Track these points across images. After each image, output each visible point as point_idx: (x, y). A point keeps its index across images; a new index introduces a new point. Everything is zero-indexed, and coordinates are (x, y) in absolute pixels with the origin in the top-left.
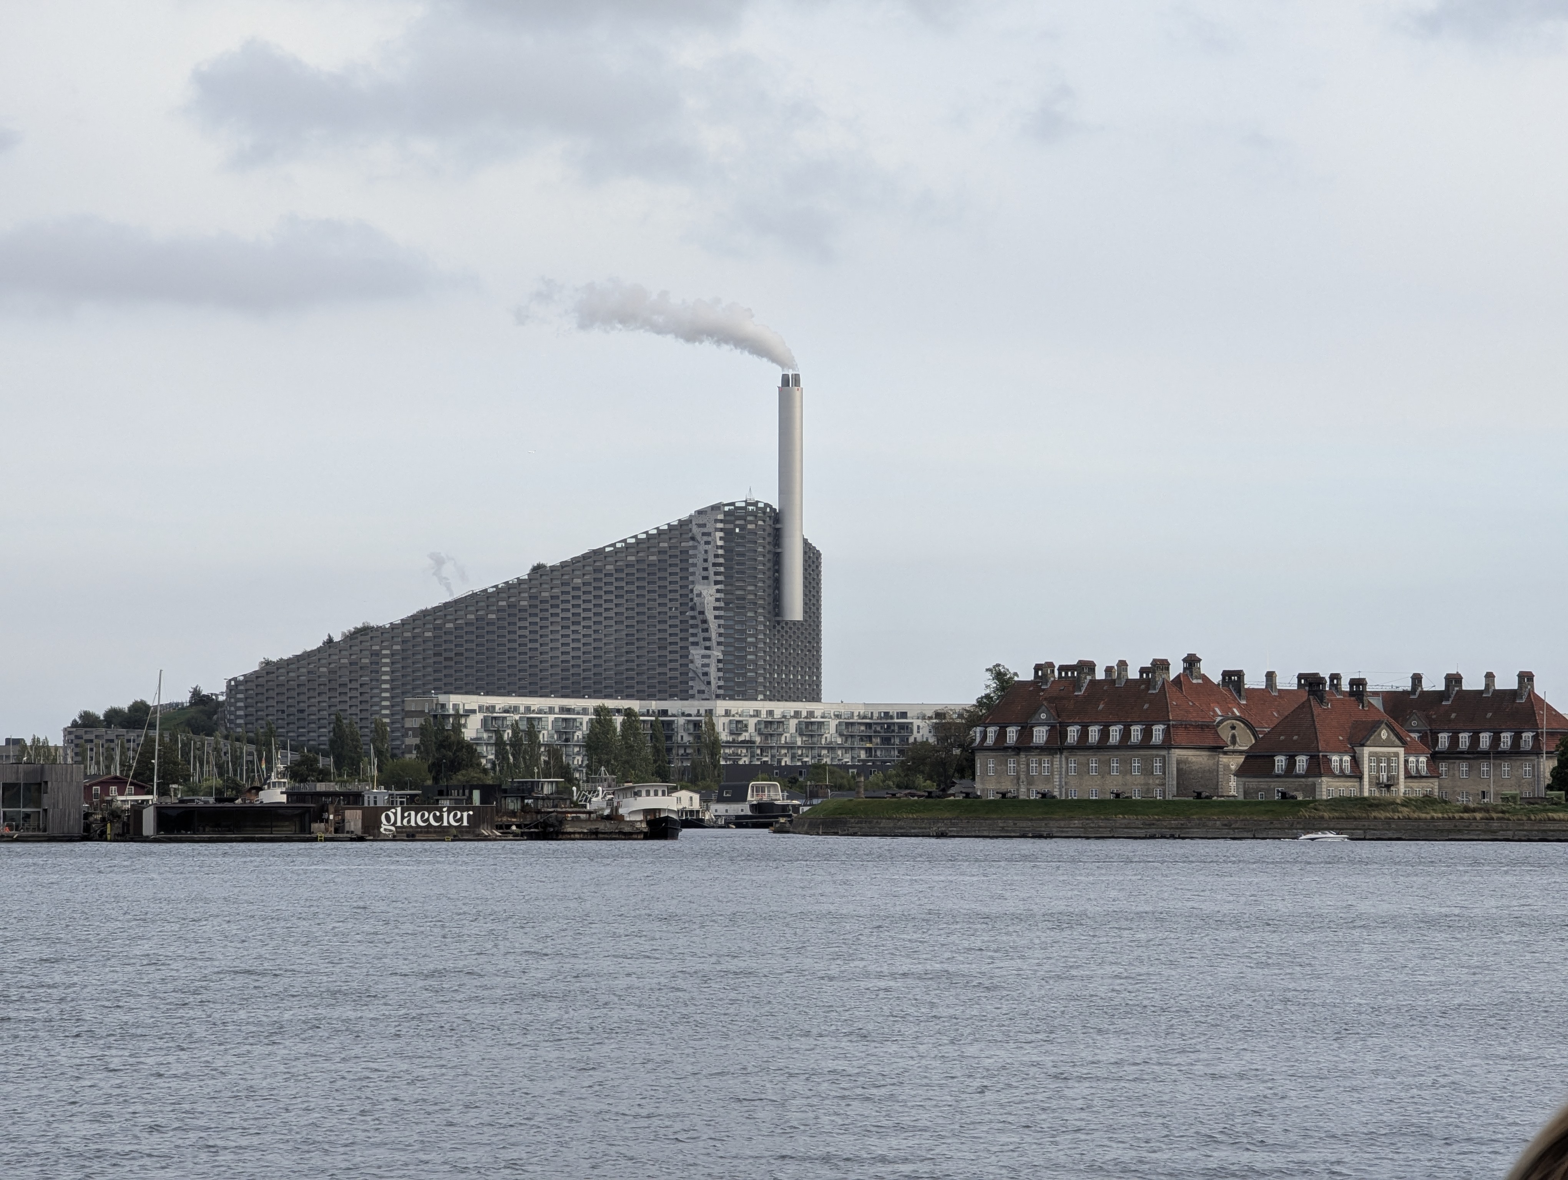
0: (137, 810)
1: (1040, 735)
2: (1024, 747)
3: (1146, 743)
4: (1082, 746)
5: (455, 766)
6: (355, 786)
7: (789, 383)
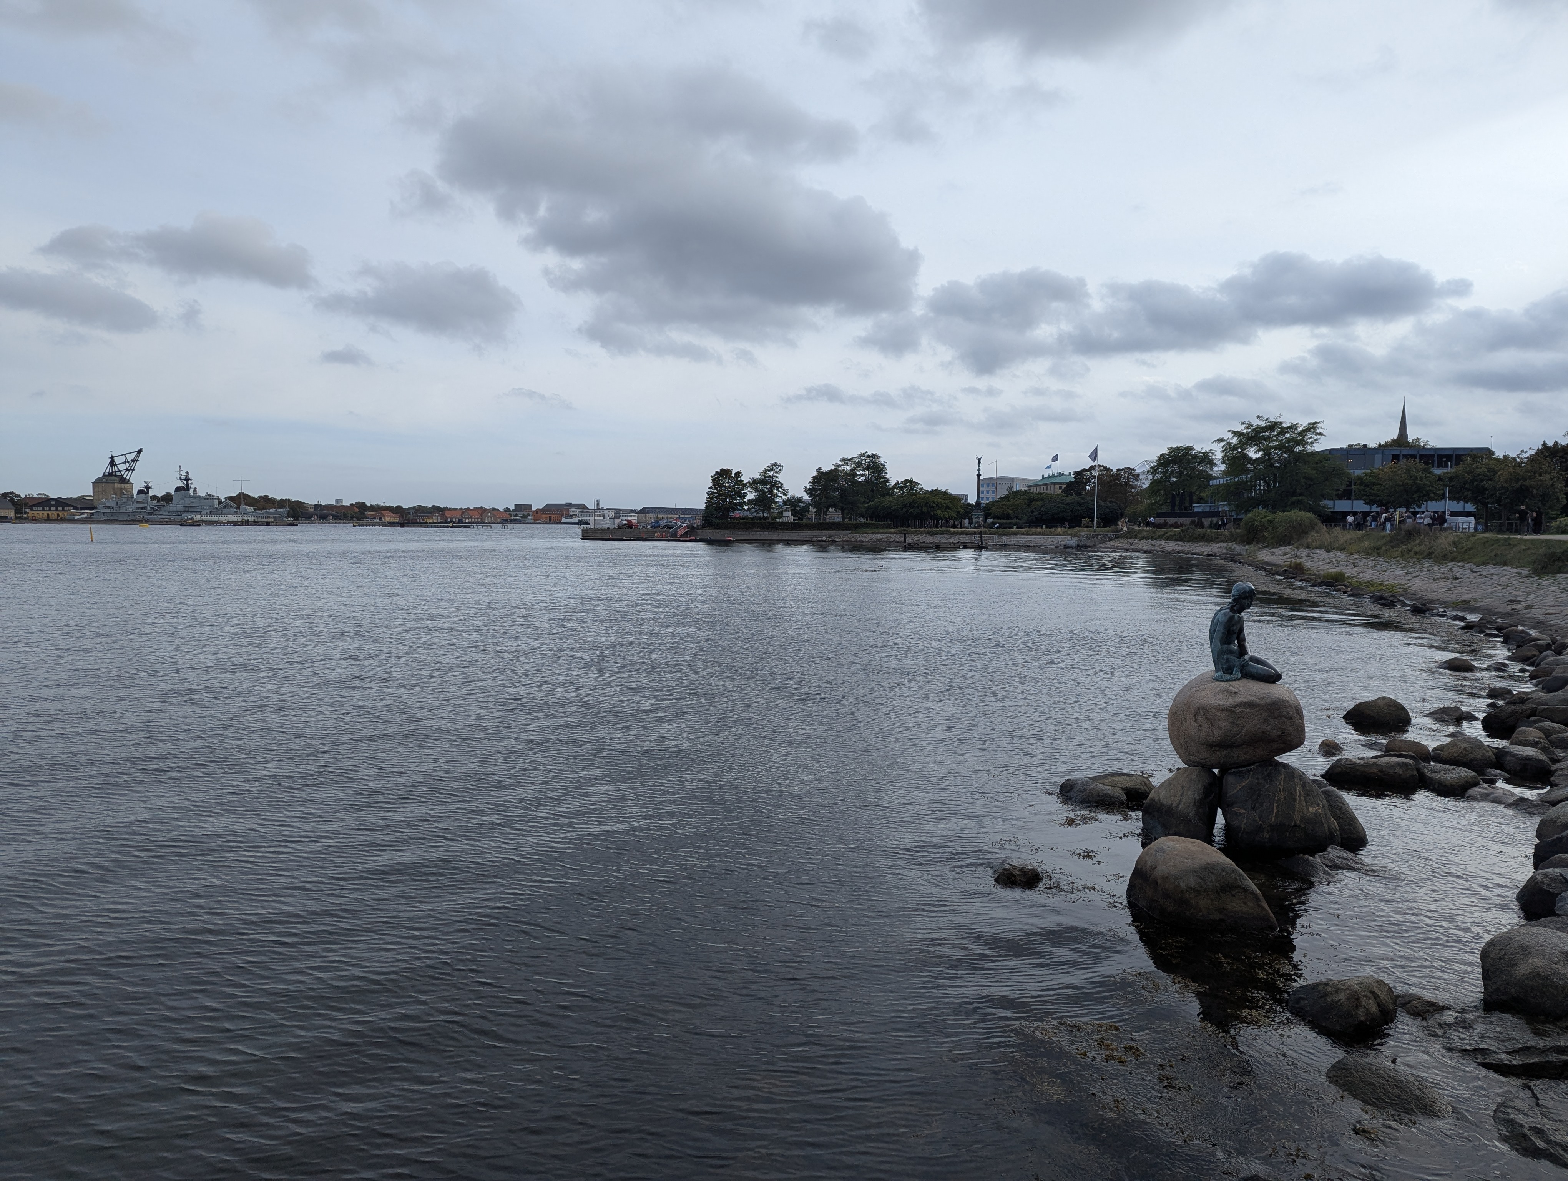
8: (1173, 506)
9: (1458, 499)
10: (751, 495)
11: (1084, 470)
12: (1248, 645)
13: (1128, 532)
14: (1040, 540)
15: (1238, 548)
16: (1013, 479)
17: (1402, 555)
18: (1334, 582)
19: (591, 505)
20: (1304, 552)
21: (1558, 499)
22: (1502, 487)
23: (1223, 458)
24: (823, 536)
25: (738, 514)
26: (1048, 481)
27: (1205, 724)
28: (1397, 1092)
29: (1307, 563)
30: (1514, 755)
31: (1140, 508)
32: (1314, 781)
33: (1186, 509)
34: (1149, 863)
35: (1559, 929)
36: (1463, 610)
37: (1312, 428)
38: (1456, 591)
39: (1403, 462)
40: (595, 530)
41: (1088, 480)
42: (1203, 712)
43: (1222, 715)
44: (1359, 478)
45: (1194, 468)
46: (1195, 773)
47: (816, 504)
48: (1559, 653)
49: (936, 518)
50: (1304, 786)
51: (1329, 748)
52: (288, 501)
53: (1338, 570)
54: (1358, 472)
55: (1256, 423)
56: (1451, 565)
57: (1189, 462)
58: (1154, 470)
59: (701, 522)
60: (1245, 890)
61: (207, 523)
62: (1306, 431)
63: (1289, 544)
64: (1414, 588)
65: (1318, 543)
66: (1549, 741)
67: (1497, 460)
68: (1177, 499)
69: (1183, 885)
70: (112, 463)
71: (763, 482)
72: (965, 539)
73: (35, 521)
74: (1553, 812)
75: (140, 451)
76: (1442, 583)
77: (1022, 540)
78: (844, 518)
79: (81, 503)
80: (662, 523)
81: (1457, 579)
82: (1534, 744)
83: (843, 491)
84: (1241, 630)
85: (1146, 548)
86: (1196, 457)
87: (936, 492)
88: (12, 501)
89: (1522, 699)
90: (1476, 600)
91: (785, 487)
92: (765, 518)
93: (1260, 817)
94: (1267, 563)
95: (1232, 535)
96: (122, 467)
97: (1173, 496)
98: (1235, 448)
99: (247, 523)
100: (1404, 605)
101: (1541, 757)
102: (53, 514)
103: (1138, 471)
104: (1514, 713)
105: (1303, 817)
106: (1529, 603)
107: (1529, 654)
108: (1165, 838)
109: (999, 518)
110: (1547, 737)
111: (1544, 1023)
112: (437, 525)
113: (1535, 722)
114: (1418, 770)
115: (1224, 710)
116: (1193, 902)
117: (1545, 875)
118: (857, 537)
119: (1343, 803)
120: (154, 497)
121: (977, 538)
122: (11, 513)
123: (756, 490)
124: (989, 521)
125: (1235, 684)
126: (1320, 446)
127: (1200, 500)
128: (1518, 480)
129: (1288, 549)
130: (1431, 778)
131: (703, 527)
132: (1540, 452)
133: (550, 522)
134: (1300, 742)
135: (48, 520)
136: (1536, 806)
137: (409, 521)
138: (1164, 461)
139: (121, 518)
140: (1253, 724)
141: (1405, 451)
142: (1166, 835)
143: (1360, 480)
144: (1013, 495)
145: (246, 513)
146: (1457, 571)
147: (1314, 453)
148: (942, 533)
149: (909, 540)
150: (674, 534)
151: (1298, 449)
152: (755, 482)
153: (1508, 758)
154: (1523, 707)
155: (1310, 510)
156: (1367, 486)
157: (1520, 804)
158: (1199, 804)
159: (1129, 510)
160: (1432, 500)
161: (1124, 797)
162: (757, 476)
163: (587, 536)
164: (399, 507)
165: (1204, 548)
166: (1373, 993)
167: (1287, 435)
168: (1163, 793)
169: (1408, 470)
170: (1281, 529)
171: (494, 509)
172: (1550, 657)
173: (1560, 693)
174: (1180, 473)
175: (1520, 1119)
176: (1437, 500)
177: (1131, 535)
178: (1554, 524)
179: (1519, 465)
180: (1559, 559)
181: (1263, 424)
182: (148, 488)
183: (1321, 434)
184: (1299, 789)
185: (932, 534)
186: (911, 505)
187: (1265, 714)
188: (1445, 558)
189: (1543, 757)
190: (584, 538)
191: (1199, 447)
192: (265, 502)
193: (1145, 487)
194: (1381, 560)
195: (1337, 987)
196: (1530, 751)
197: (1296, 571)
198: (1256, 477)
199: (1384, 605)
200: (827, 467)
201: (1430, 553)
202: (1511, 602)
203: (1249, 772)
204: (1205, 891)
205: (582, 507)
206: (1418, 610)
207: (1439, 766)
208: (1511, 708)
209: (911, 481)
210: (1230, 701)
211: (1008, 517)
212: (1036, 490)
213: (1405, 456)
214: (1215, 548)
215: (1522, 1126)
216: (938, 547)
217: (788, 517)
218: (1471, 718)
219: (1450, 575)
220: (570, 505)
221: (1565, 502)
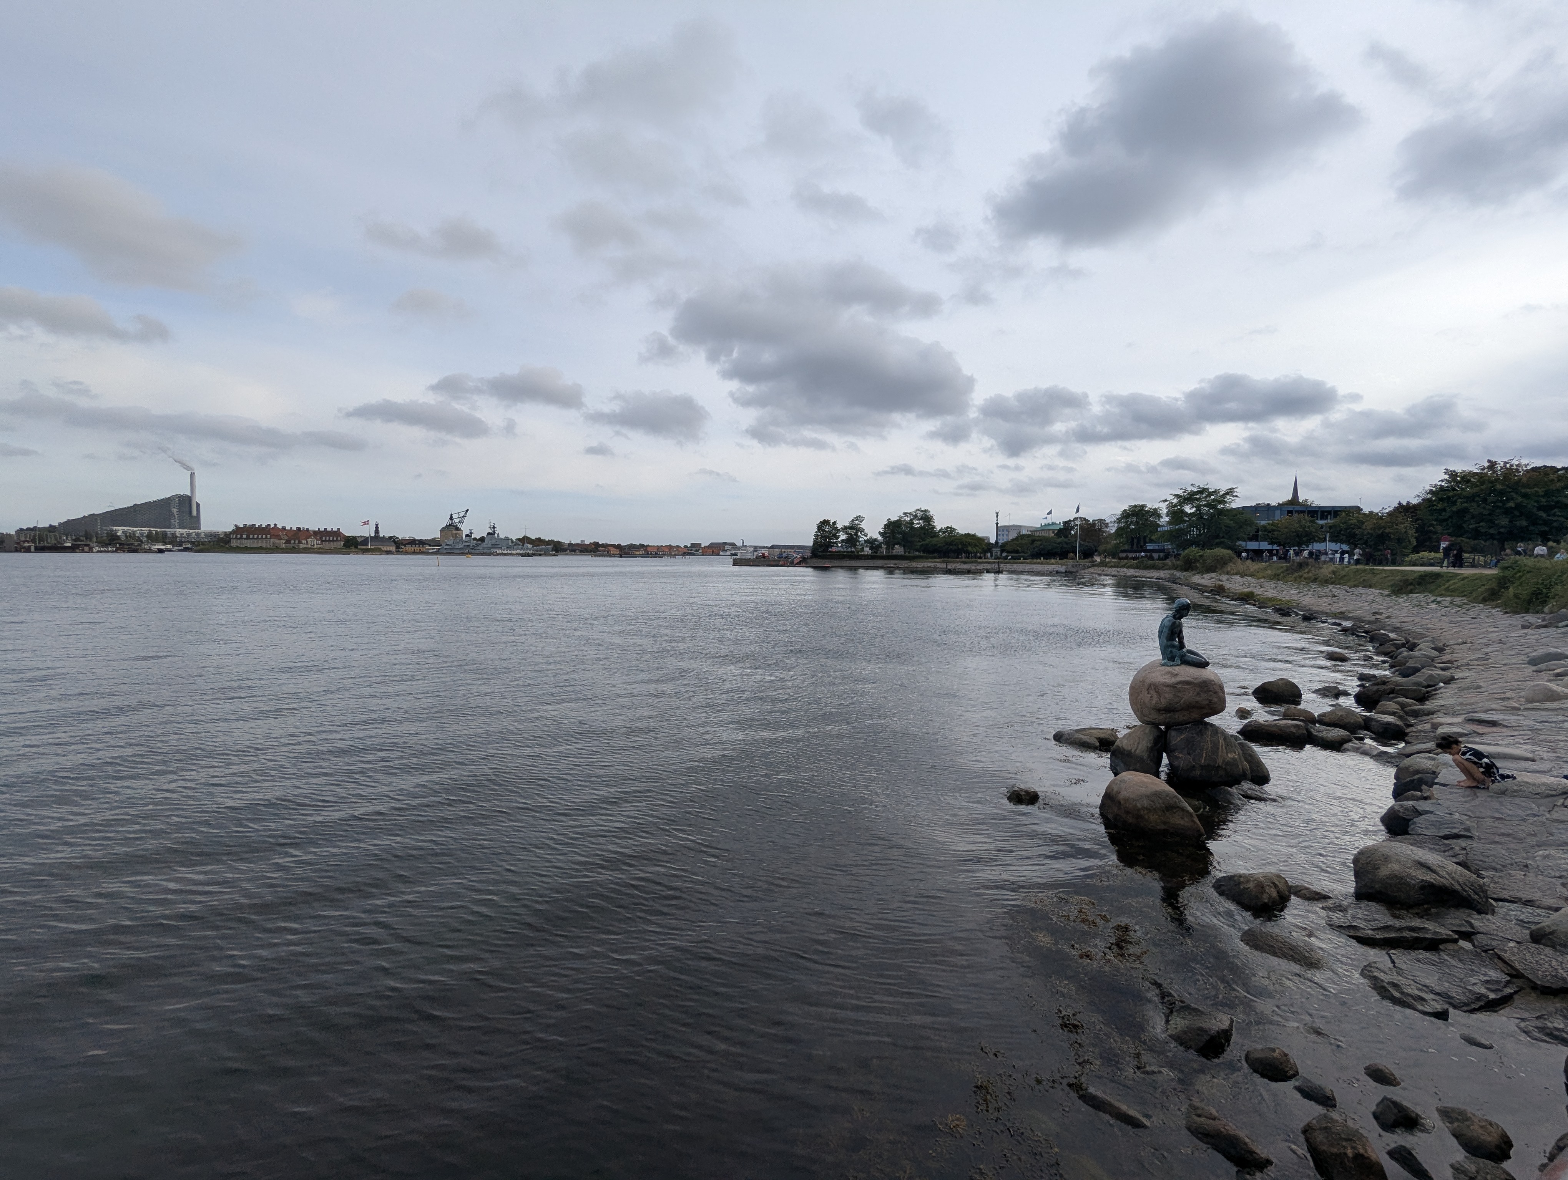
0: (30, 547)
1: (245, 536)
2: (241, 538)
3: (262, 538)
4: (253, 538)
5: (114, 540)
6: (88, 543)
7: (192, 474)
8: (1132, 545)
9: (1336, 542)
10: (843, 537)
11: (1070, 521)
12: (1185, 641)
13: (1100, 563)
14: (1039, 567)
15: (1178, 574)
16: (1020, 526)
17: (1295, 579)
18: (1246, 598)
19: (739, 544)
20: (1225, 577)
21: (1409, 541)
22: (1368, 533)
23: (1167, 513)
24: (891, 563)
25: (834, 549)
26: (1045, 528)
27: (1155, 696)
28: (1291, 953)
29: (1227, 585)
30: (1378, 721)
31: (1109, 546)
32: (1232, 736)
33: (1141, 547)
34: (1115, 789)
35: (1411, 844)
36: (1340, 619)
37: (1230, 492)
38: (1335, 605)
39: (1296, 515)
40: (741, 559)
41: (1073, 528)
42: (1153, 687)
43: (1167, 689)
44: (1264, 526)
45: (1147, 520)
46: (1148, 729)
47: (887, 543)
48: (1412, 650)
49: (968, 553)
50: (1225, 739)
51: (1243, 713)
52: (552, 541)
53: (1249, 590)
54: (1263, 523)
55: (1190, 489)
56: (1331, 587)
57: (1143, 515)
58: (1119, 521)
59: (810, 555)
60: (1183, 810)
61: (505, 555)
62: (1227, 493)
63: (1214, 571)
64: (1304, 603)
65: (1235, 572)
66: (1405, 712)
67: (1364, 514)
68: (1135, 541)
69: (1139, 805)
70: (451, 518)
71: (851, 528)
72: (988, 566)
73: (407, 553)
74: (1407, 762)
75: (467, 511)
76: (1324, 599)
77: (1027, 567)
78: (905, 552)
79: (433, 542)
80: (784, 555)
81: (1335, 596)
82: (1393, 714)
83: (904, 534)
84: (1181, 631)
85: (1113, 573)
86: (1148, 512)
87: (968, 535)
88: (394, 541)
89: (1384, 682)
90: (1349, 612)
91: (866, 531)
92: (852, 552)
93: (1194, 760)
94: (1199, 585)
95: (1174, 565)
96: (457, 521)
97: (1132, 538)
98: (1175, 506)
99: (528, 555)
100: (1297, 614)
101: (1398, 723)
102: (417, 549)
103: (1108, 521)
104: (1377, 691)
105: (1224, 761)
106: (1389, 614)
107: (1389, 650)
108: (1126, 773)
109: (1011, 552)
110: (1402, 709)
111: (1399, 909)
112: (642, 556)
113: (1394, 698)
114: (1307, 730)
115: (1168, 686)
116: (1146, 817)
117: (1401, 806)
118: (914, 564)
119: (1253, 751)
120: (475, 539)
121: (996, 566)
122: (393, 549)
123: (847, 533)
124: (1004, 554)
125: (1177, 668)
126: (1236, 504)
127: (1151, 541)
128: (1380, 529)
129: (1214, 575)
130: (1316, 736)
131: (811, 557)
132: (1396, 509)
133: (713, 554)
134: (1222, 709)
135: (414, 553)
136: (1394, 757)
137: (625, 553)
138: (1126, 515)
139: (456, 551)
140: (1189, 696)
141: (1297, 508)
142: (1127, 770)
143: (1265, 528)
144: (1021, 537)
145: (528, 548)
146: (1336, 591)
147: (1232, 509)
148: (972, 562)
149: (949, 567)
150: (792, 562)
151: (1220, 506)
152: (845, 528)
153: (1373, 723)
154: (1384, 687)
155: (1229, 548)
156: (1270, 532)
157: (1380, 757)
158: (1151, 750)
159: (1101, 548)
160: (1317, 542)
161: (1098, 744)
162: (847, 524)
163: (736, 563)
164: (619, 545)
165: (1155, 574)
166: (1274, 883)
167: (1213, 497)
168: (1125, 742)
169: (1300, 521)
170: (1209, 561)
171: (678, 546)
172: (1405, 652)
173: (1411, 678)
174: (1137, 523)
175: (1382, 976)
176: (1321, 542)
177: (1102, 564)
178: (1407, 559)
179: (1381, 518)
180: (1411, 584)
181: (1195, 490)
182: (471, 533)
183: (1236, 496)
184: (1221, 741)
185: (965, 563)
186: (951, 543)
187: (1198, 689)
188: (1326, 582)
189: (1399, 723)
190: (734, 565)
191: (1150, 506)
192: (539, 542)
193: (1112, 532)
194: (1280, 583)
195: (1248, 878)
196: (1390, 719)
197: (1219, 590)
198: (1191, 526)
199: (1283, 615)
200: (894, 518)
201: (1316, 579)
202: (1375, 613)
203: (1186, 728)
204: (1155, 809)
205: (733, 545)
206: (1306, 618)
207: (1323, 727)
208: (1375, 688)
209: (951, 528)
210: (1174, 680)
211: (1017, 552)
212: (1037, 534)
213: (1297, 512)
214: (1162, 574)
215: (1382, 981)
216: (969, 572)
217: (867, 551)
218: (1346, 694)
219: (1330, 594)
220: (725, 543)
221: (1415, 544)
